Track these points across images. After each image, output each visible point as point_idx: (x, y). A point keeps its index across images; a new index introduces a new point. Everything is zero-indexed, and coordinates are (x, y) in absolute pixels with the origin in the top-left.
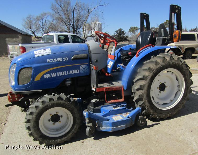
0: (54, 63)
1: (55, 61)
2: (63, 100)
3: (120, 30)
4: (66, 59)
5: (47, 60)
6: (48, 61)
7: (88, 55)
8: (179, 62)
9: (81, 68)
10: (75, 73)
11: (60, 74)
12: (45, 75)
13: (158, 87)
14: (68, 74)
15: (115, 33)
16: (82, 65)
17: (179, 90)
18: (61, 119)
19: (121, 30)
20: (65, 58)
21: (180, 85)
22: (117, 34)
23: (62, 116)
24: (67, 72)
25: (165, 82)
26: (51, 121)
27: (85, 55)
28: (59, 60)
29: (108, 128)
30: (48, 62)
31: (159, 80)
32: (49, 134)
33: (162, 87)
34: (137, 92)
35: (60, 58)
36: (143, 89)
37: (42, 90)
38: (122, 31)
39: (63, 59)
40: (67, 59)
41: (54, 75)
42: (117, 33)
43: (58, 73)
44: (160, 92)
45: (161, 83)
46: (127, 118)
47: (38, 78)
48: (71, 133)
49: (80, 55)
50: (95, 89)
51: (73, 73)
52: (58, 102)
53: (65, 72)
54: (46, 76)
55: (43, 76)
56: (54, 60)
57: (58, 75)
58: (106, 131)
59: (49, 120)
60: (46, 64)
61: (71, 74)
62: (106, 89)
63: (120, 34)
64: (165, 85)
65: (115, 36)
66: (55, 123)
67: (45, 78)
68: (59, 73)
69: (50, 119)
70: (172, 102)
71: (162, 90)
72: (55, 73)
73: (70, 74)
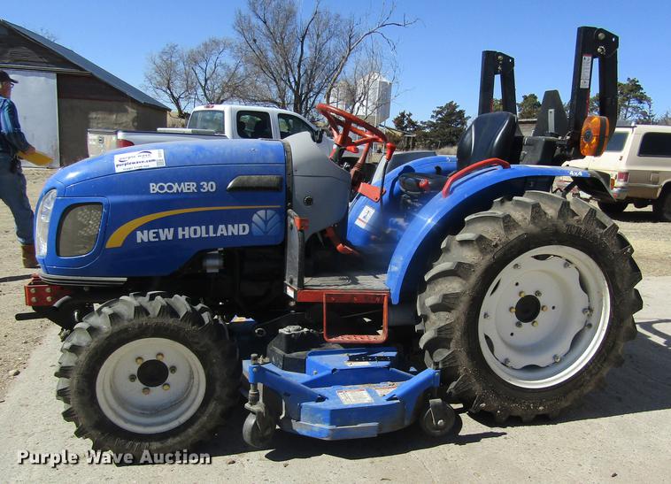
0: (170, 197)
1: (175, 190)
2: (178, 316)
3: (451, 106)
4: (209, 187)
5: (151, 184)
6: (154, 188)
7: (281, 180)
8: (595, 225)
9: (255, 218)
10: (236, 234)
11: (186, 233)
12: (139, 233)
13: (511, 308)
14: (211, 234)
15: (432, 117)
16: (262, 209)
17: (590, 325)
18: (171, 378)
19: (455, 107)
20: (206, 184)
21: (595, 306)
22: (440, 119)
23: (174, 369)
24: (211, 227)
25: (538, 293)
26: (137, 381)
27: (271, 179)
28: (187, 187)
29: (317, 425)
30: (152, 192)
31: (517, 284)
32: (126, 421)
33: (528, 309)
34: (433, 316)
35: (191, 184)
36: (453, 309)
37: (125, 279)
38: (457, 110)
39: (199, 187)
40: (212, 188)
41: (166, 234)
42: (440, 116)
43: (180, 229)
44: (518, 325)
45: (523, 295)
46: (388, 400)
47: (116, 240)
48: (196, 427)
49: (255, 178)
50: (295, 292)
51: (230, 234)
52: (160, 320)
53: (204, 227)
54: (142, 237)
55: (133, 234)
56: (170, 188)
57: (180, 237)
58: (309, 435)
59: (132, 378)
60: (144, 197)
61: (222, 235)
62: (329, 296)
63: (448, 122)
64: (538, 302)
65: (431, 125)
66: (151, 388)
67: (139, 241)
68: (183, 230)
69: (135, 373)
70: (558, 364)
71: (526, 321)
72: (172, 230)
73: (219, 234)
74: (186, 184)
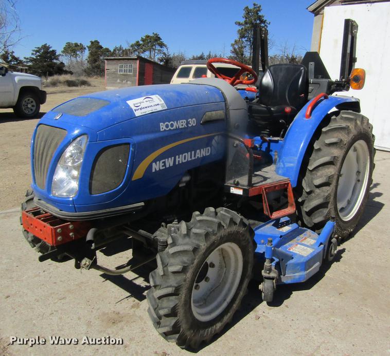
0: (172, 133)
1: (175, 127)
3: (46, 47)
4: (193, 122)
5: (161, 124)
6: (163, 126)
9: (214, 142)
11: (181, 159)
12: (154, 164)
15: (33, 54)
16: (216, 135)
17: (359, 181)
18: (209, 272)
19: (49, 48)
20: (191, 121)
22: (39, 56)
27: (219, 114)
28: (181, 124)
29: (297, 274)
30: (161, 130)
34: (317, 191)
36: (331, 184)
37: (143, 204)
38: (51, 50)
39: (188, 123)
41: (169, 162)
42: (38, 54)
43: (177, 157)
47: (139, 173)
49: (214, 113)
54: (157, 167)
55: (150, 166)
56: (172, 125)
57: (177, 163)
58: (292, 282)
60: (157, 135)
61: (198, 157)
62: (265, 189)
63: (45, 58)
65: (32, 60)
67: (154, 171)
68: (179, 157)
70: (350, 204)
72: (173, 158)
73: (196, 157)
74: (181, 121)
